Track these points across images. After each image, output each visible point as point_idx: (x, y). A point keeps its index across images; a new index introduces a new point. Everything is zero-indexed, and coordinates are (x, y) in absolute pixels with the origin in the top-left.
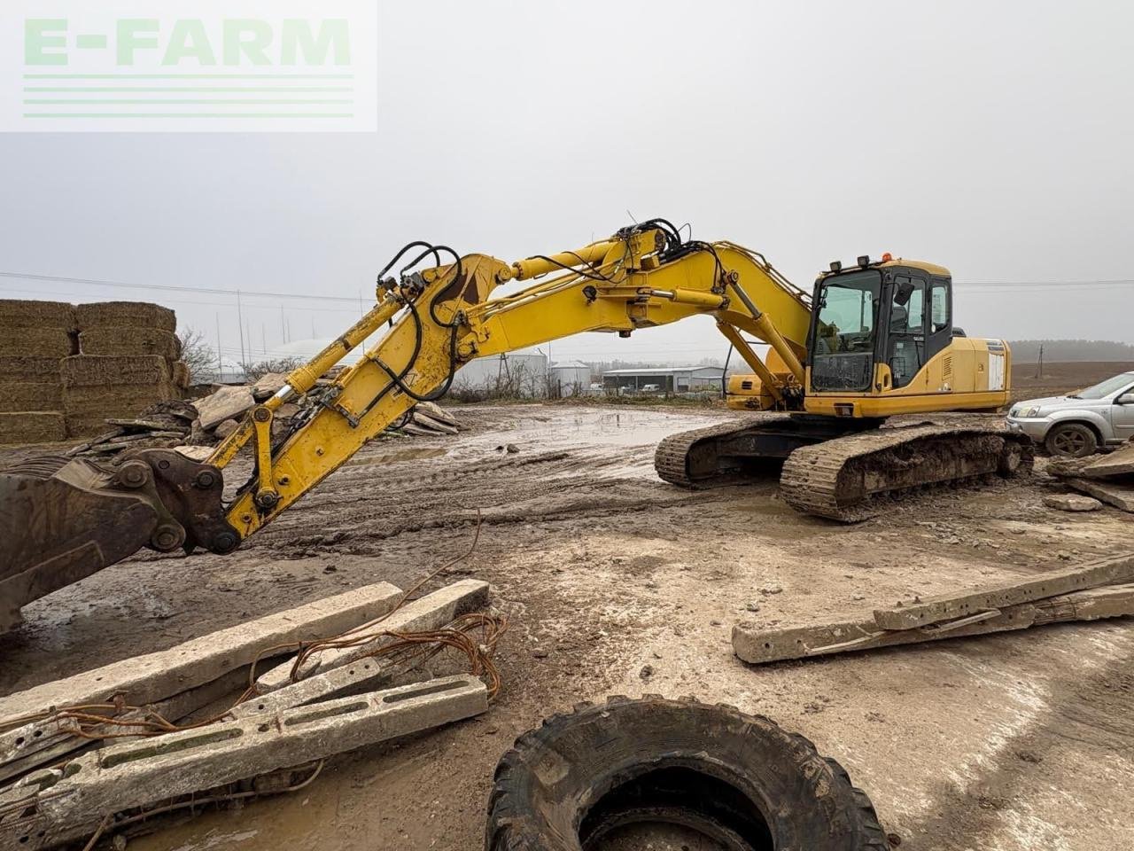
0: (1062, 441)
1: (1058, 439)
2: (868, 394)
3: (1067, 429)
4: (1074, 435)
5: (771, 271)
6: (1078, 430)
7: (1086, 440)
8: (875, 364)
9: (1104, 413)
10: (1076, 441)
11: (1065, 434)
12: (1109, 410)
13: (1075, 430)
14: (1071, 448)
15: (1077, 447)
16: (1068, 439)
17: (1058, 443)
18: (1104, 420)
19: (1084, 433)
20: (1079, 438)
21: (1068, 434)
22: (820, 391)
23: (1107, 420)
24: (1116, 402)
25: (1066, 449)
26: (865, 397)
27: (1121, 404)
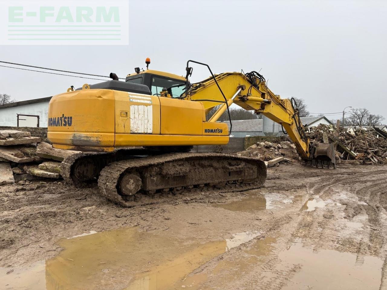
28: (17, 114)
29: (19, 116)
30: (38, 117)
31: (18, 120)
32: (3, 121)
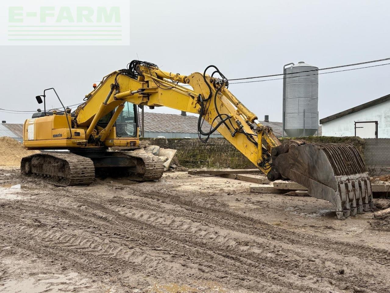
2: (136, 138)
22: (120, 137)
28: (355, 121)
29: (356, 124)
30: (376, 123)
31: (355, 128)
32: (342, 131)
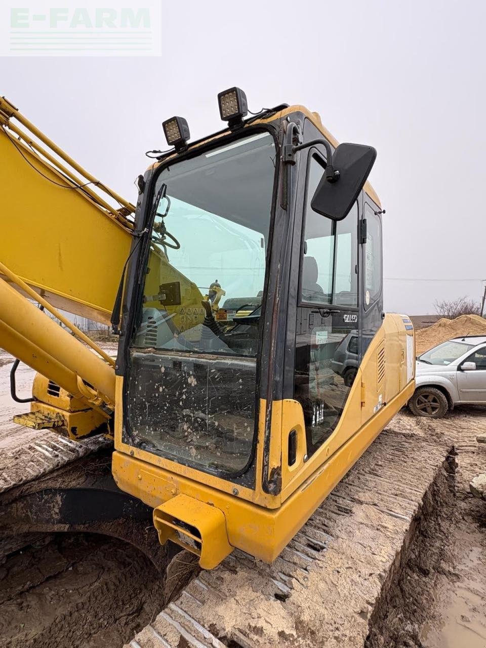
0: (422, 403)
1: (419, 400)
3: (425, 392)
4: (431, 398)
5: (13, 120)
6: (435, 394)
7: (441, 403)
8: (263, 402)
9: (451, 379)
10: (432, 403)
11: (424, 396)
12: (455, 376)
13: (431, 393)
14: (429, 409)
15: (434, 409)
16: (426, 400)
17: (418, 404)
18: (452, 385)
19: (439, 397)
20: (434, 401)
21: (426, 397)
23: (454, 385)
24: (459, 369)
25: (425, 410)
26: (235, 496)
27: (462, 370)
